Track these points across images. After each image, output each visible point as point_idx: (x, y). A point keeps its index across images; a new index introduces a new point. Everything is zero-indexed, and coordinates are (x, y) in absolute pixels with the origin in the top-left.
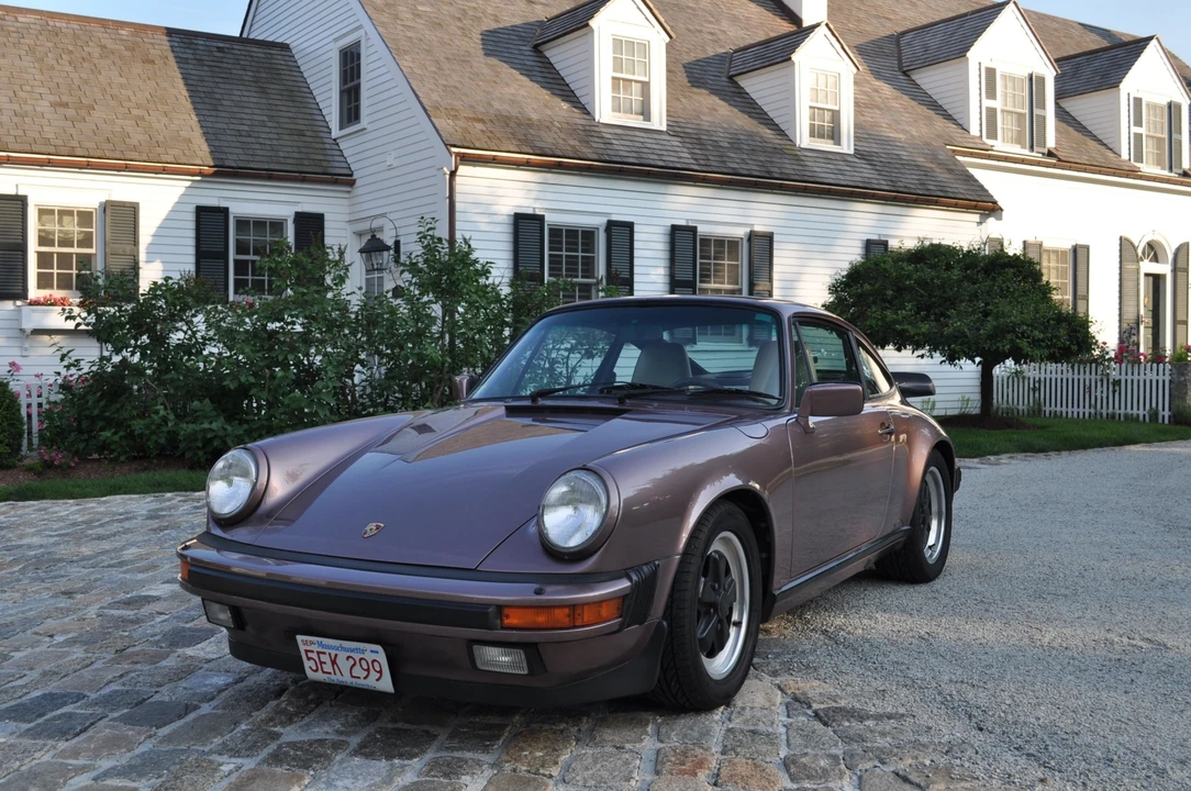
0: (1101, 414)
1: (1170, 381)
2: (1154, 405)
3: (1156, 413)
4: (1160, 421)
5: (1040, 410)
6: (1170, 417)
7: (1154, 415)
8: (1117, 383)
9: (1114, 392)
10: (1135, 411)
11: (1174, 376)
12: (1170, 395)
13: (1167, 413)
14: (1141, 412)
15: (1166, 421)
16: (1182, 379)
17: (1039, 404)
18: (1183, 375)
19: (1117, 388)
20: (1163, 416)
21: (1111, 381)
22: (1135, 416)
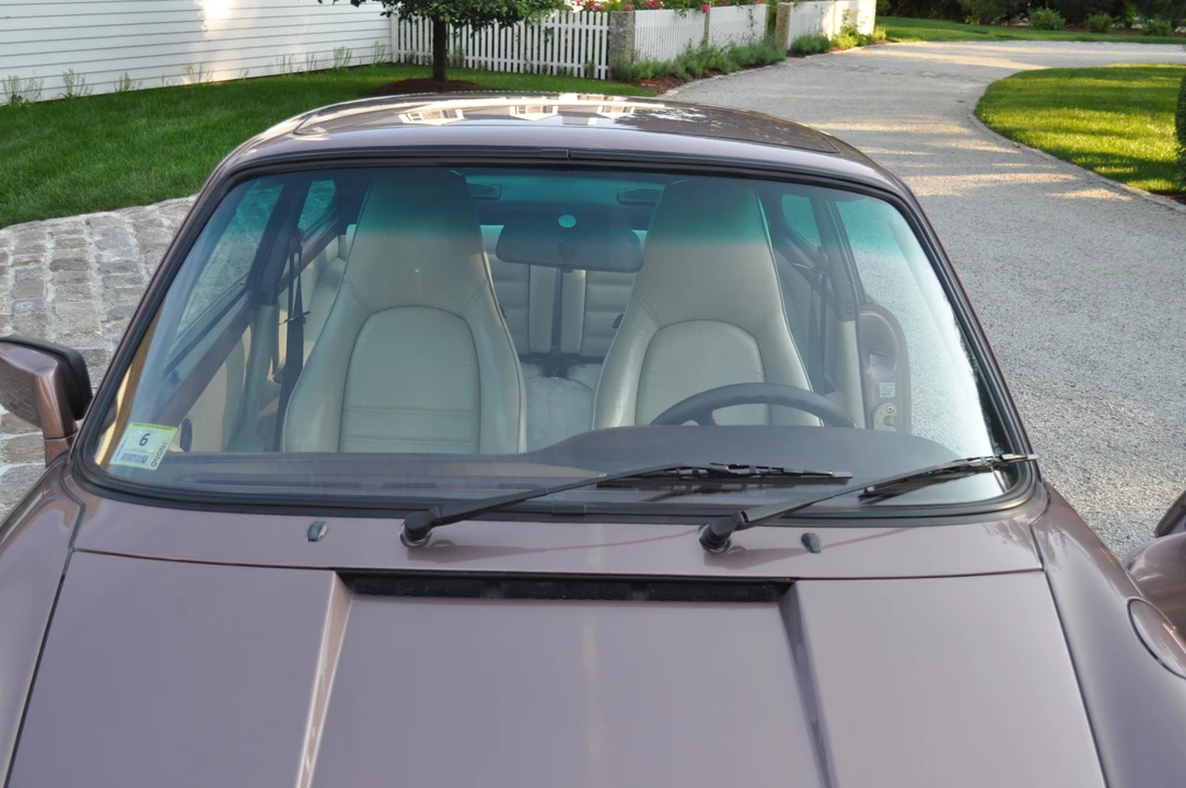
0: (532, 66)
1: (608, 33)
2: (590, 58)
3: (592, 68)
4: (596, 76)
5: (461, 60)
6: (606, 71)
7: (589, 71)
8: (549, 31)
9: (546, 42)
10: (569, 65)
11: (613, 27)
12: (608, 47)
13: (603, 67)
14: (576, 65)
15: (603, 77)
16: (621, 30)
17: (461, 53)
18: (622, 26)
19: (549, 37)
20: (600, 71)
21: (543, 29)
22: (569, 70)
